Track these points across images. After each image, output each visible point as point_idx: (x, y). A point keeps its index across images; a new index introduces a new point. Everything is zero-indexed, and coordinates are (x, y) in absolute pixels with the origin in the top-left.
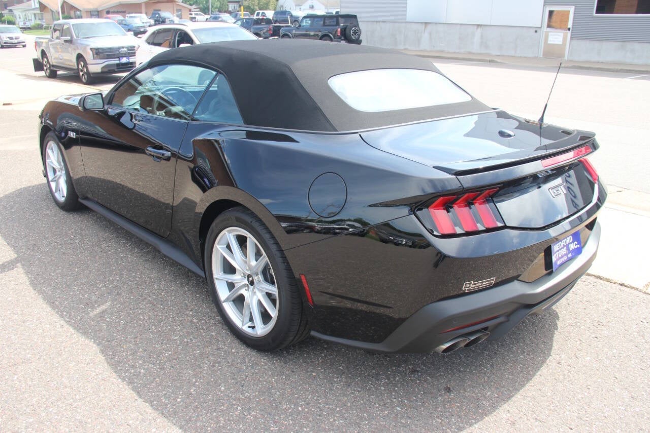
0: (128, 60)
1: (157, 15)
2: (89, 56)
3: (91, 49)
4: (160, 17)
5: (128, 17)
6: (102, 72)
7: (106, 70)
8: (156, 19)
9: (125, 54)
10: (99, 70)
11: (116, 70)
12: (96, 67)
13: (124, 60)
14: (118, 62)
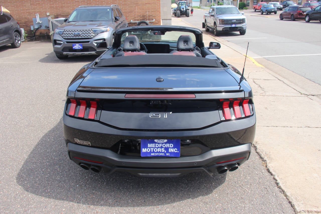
0: (235, 26)
1: (285, 3)
2: (218, 23)
3: (219, 20)
4: (287, 4)
5: (270, 4)
6: (222, 31)
7: (224, 30)
8: (284, 5)
9: (234, 23)
10: (221, 30)
11: (229, 30)
12: (220, 28)
13: (233, 26)
14: (230, 26)
